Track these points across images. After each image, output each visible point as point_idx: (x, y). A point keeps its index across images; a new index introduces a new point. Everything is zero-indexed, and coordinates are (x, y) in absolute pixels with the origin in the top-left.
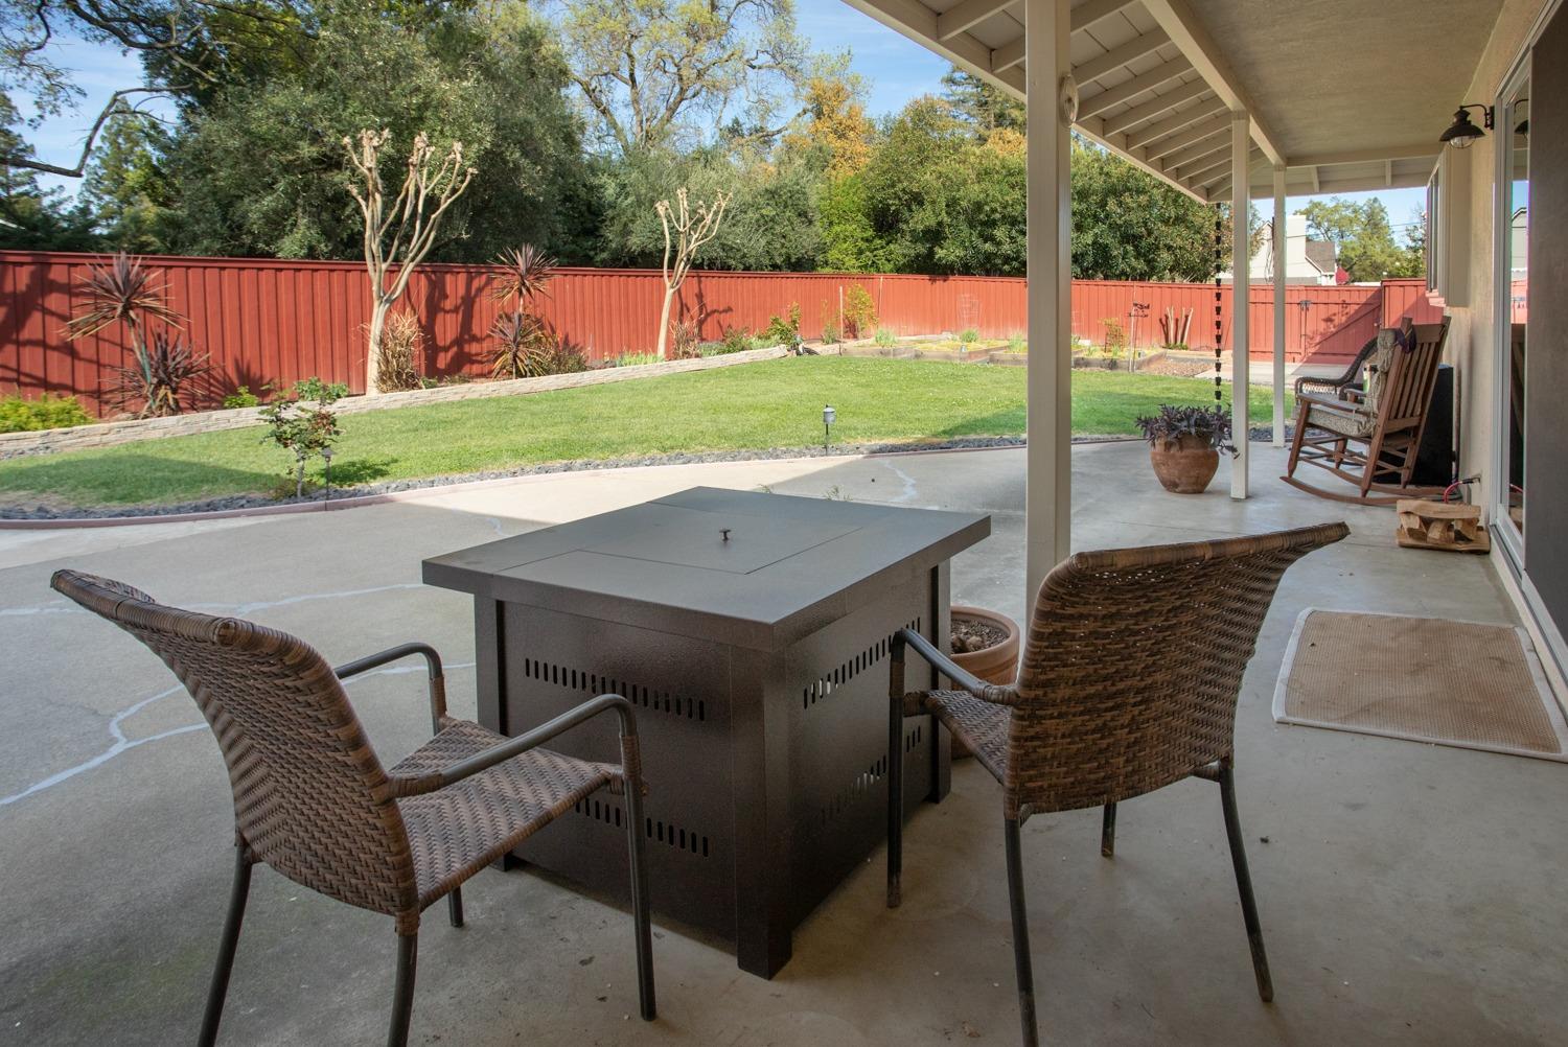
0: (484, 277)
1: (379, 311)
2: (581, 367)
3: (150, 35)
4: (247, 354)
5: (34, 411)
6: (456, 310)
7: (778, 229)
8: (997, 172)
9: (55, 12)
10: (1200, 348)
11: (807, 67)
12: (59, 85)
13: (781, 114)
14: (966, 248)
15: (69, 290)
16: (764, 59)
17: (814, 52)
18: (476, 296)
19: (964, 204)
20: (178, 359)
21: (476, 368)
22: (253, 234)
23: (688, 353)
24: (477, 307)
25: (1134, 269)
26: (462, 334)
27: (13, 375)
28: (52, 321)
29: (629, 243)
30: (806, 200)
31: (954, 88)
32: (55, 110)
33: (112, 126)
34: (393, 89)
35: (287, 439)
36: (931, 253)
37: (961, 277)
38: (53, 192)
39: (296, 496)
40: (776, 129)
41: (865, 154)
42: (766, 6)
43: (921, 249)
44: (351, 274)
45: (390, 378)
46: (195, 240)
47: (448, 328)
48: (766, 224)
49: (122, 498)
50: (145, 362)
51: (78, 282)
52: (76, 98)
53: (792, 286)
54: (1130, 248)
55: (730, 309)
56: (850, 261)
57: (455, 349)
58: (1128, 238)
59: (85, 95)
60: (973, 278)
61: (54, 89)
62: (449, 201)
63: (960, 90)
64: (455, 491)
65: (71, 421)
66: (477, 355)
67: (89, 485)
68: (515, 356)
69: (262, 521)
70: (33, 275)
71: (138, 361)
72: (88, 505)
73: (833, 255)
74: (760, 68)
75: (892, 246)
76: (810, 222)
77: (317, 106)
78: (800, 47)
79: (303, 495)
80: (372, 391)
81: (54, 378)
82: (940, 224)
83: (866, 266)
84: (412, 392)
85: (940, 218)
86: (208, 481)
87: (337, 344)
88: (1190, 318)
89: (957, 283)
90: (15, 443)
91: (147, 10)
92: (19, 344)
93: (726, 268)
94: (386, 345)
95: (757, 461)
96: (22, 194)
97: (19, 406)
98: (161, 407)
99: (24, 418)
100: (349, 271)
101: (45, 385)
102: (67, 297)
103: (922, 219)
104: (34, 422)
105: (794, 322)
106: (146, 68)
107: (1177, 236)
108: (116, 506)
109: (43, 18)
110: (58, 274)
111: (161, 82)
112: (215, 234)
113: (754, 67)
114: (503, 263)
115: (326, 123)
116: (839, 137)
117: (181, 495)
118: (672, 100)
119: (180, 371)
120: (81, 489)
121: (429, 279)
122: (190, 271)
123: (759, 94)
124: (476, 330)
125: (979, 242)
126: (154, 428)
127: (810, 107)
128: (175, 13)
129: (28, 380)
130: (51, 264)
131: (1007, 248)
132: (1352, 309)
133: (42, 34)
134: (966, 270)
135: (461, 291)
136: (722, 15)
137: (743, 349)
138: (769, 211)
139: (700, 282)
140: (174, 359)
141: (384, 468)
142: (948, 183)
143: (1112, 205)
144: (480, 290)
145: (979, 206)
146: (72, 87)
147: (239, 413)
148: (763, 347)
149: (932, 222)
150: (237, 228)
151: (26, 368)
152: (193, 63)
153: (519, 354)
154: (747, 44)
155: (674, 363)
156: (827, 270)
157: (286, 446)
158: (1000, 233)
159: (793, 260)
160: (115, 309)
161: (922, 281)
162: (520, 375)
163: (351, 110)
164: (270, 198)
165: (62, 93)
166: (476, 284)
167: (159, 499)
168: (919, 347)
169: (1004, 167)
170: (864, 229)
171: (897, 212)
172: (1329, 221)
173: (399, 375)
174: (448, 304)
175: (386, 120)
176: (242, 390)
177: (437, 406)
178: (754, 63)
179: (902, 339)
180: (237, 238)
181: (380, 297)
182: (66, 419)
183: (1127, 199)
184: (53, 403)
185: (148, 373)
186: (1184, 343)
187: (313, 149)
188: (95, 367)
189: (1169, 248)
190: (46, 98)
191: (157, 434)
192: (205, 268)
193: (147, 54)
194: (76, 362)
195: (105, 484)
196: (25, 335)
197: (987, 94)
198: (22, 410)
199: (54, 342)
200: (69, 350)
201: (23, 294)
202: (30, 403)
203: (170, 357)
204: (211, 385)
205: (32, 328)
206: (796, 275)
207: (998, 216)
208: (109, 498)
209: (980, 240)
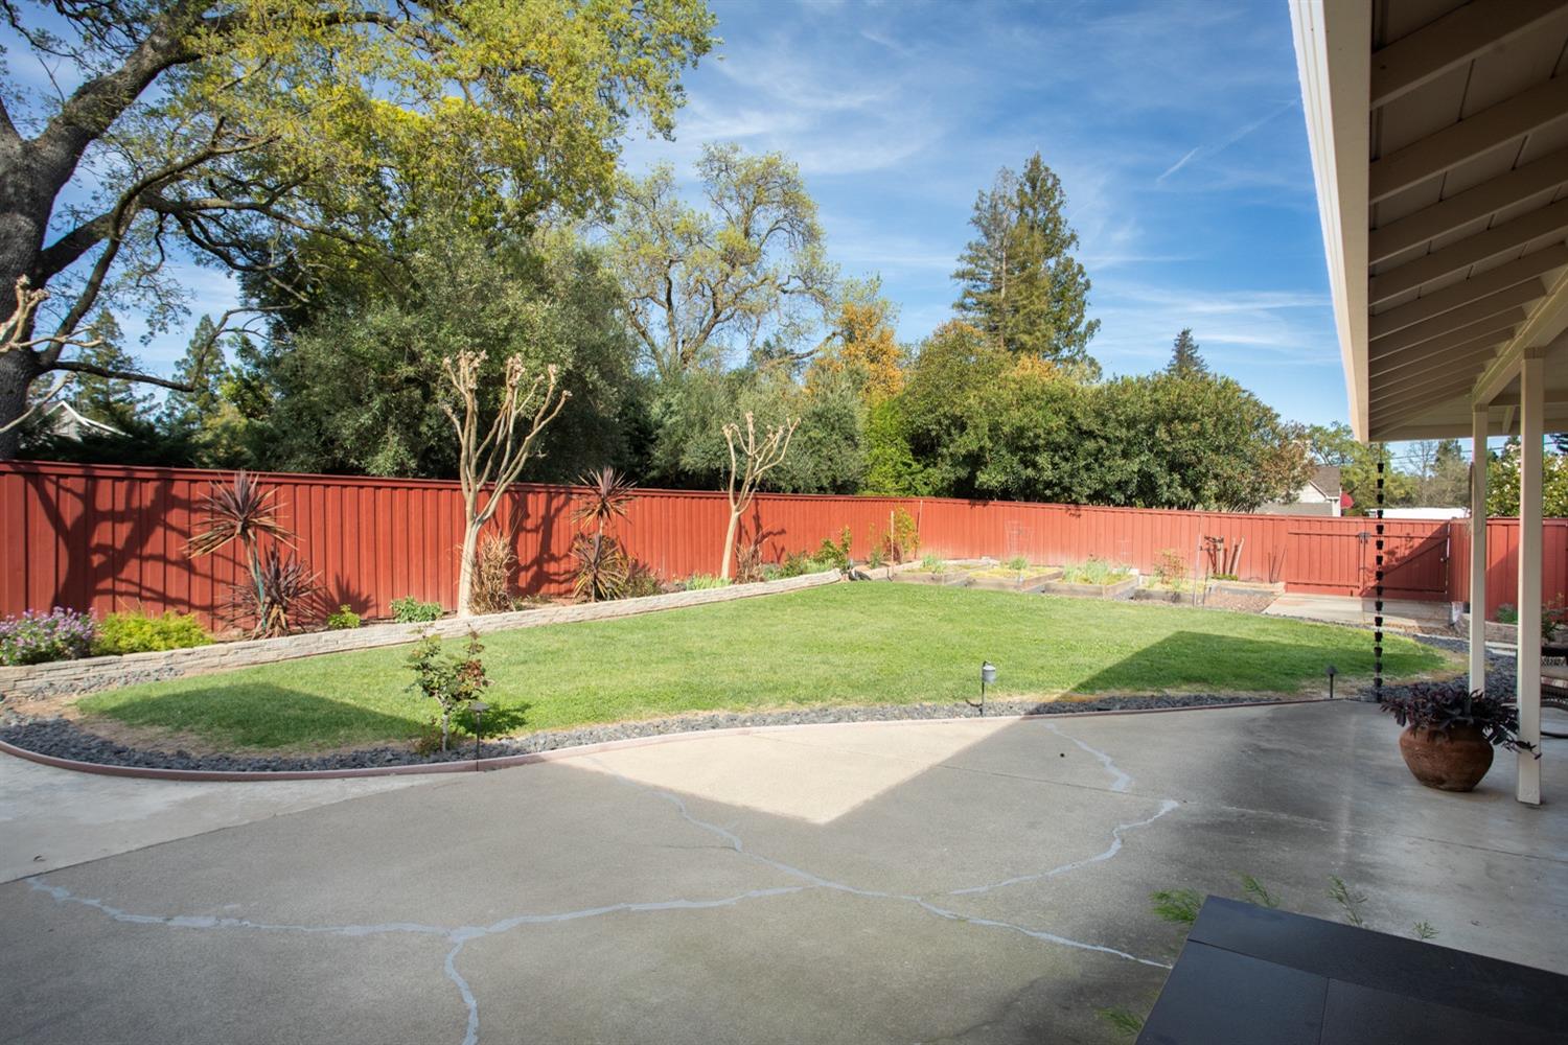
0: (563, 497)
1: (471, 531)
2: (656, 589)
3: (249, 258)
4: (347, 572)
5: (157, 629)
6: (536, 530)
7: (825, 452)
8: (1038, 398)
9: (169, 237)
10: (1250, 580)
11: (836, 292)
12: (169, 304)
13: (812, 337)
14: (1007, 474)
15: (190, 506)
16: (796, 284)
17: (843, 277)
18: (555, 515)
19: (1006, 429)
20: (290, 579)
21: (554, 588)
22: (345, 449)
23: (753, 577)
24: (555, 526)
25: (1179, 498)
26: (541, 554)
27: (135, 589)
28: (173, 536)
29: (682, 463)
30: (854, 423)
31: (965, 313)
32: (164, 328)
33: (196, 341)
34: (483, 309)
35: (434, 688)
36: (972, 477)
37: (1001, 503)
38: (145, 399)
39: (441, 749)
40: (804, 351)
41: (902, 378)
42: (796, 234)
43: (963, 473)
44: (442, 493)
45: (484, 600)
46: (291, 454)
47: (530, 547)
48: (814, 446)
49: (261, 742)
50: (258, 579)
51: (197, 498)
52: (182, 316)
53: (838, 507)
54: (1176, 476)
55: (783, 532)
56: (890, 484)
57: (535, 568)
58: (1174, 467)
59: (190, 314)
60: (1012, 503)
61: (165, 308)
62: (543, 423)
63: (971, 315)
64: (604, 750)
65: (190, 639)
66: (555, 574)
67: (224, 724)
68: (596, 577)
69: (416, 783)
70: (157, 490)
71: (253, 579)
72: (227, 749)
73: (872, 479)
74: (792, 292)
75: (930, 470)
76: (857, 445)
77: (414, 326)
78: (830, 272)
79: (448, 749)
80: (464, 613)
81: (172, 593)
82: (981, 448)
83: (904, 490)
84: (504, 614)
85: (982, 443)
86: (344, 725)
87: (428, 561)
88: (1240, 549)
89: (996, 507)
90: (141, 664)
91: (247, 236)
92: (143, 559)
93: (776, 489)
94: (480, 567)
95: (910, 721)
96: (120, 401)
97: (143, 623)
98: (273, 626)
99: (148, 637)
100: (441, 489)
101: (165, 600)
102: (186, 512)
103: (965, 443)
104: (157, 641)
105: (845, 545)
106: (243, 288)
107: (1227, 466)
108: (256, 753)
109: (158, 243)
110: (179, 489)
111: (255, 301)
112: (311, 450)
113: (785, 292)
114: (583, 484)
115: (423, 343)
116: (872, 361)
117: (320, 741)
118: (705, 323)
119: (291, 591)
120: (217, 729)
121: (512, 498)
122: (298, 488)
123: (790, 318)
124: (554, 550)
125: (1020, 468)
126: (269, 649)
127: (839, 330)
128: (273, 238)
129: (149, 594)
130: (174, 480)
131: (1048, 475)
132: (1417, 543)
133: (157, 258)
134: (1005, 495)
135: (542, 512)
136: (754, 242)
137: (801, 573)
138: (815, 434)
139: (757, 504)
140: (286, 578)
141: (519, 714)
142: (990, 407)
143: (1161, 433)
144: (558, 510)
145: (1021, 431)
146: (179, 306)
147: (346, 634)
148: (819, 570)
149: (974, 447)
150: (330, 443)
151: (148, 583)
152: (287, 284)
153: (599, 576)
154: (781, 270)
155: (742, 587)
156: (868, 493)
157: (432, 694)
158: (1042, 460)
159: (839, 483)
160: (233, 527)
161: (963, 505)
162: (600, 597)
163: (445, 331)
164: (366, 416)
165: (171, 313)
166: (555, 504)
167: (297, 745)
168: (972, 574)
169: (1043, 392)
170: (903, 454)
171: (938, 436)
172: (1329, 445)
173: (492, 596)
174: (530, 524)
175: (478, 340)
176: (345, 608)
177: (529, 631)
178: (786, 288)
179: (950, 565)
180: (328, 452)
181: (473, 518)
182: (186, 639)
183: (1178, 426)
184: (174, 621)
185: (262, 592)
186: (1234, 574)
187: (411, 369)
188: (209, 582)
189: (1216, 477)
190: (156, 317)
191: (271, 656)
192: (311, 485)
193: (244, 275)
194: (193, 577)
195: (239, 723)
196: (148, 550)
197: (996, 319)
198: (146, 628)
199: (173, 556)
200: (187, 565)
201: (148, 509)
202: (154, 620)
203: (283, 574)
204: (314, 601)
205: (154, 545)
206: (842, 498)
207: (1042, 442)
208: (246, 741)
209: (1021, 467)
